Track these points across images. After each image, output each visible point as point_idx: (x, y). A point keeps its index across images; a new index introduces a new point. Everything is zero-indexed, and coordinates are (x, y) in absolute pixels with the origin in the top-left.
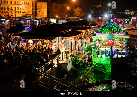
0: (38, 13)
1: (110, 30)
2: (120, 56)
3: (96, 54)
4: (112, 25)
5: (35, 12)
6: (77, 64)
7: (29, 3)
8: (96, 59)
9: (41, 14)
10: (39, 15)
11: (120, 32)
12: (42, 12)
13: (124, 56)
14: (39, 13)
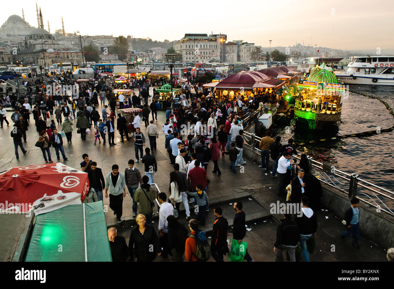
0: (226, 57)
1: (321, 78)
2: (328, 112)
3: (299, 106)
4: (325, 73)
5: (224, 56)
6: (278, 119)
7: (216, 45)
8: (298, 112)
9: (231, 58)
10: (228, 59)
11: (334, 83)
12: (231, 57)
13: (334, 113)
14: (228, 58)
